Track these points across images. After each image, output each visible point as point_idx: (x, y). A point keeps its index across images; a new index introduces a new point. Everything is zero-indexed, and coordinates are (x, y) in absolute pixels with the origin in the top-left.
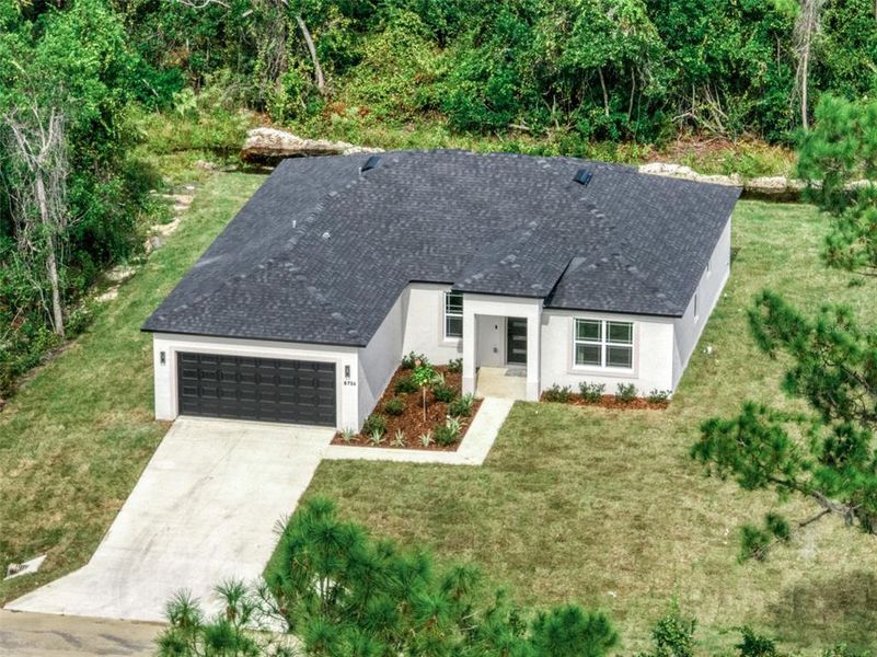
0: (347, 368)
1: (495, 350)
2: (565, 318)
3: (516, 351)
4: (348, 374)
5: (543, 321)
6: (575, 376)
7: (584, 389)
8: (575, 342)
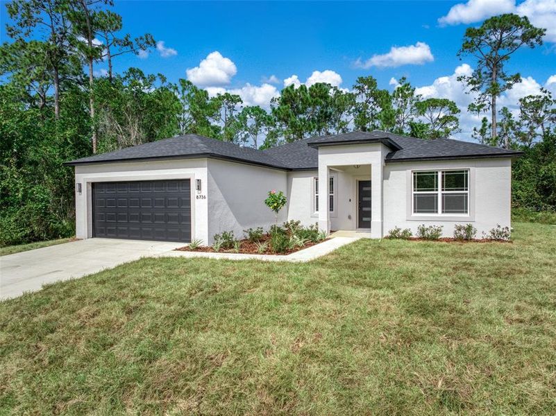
0: (199, 181)
1: (350, 217)
2: (404, 172)
3: (365, 219)
4: (199, 188)
5: (385, 176)
6: (413, 223)
7: (423, 231)
8: (413, 192)
